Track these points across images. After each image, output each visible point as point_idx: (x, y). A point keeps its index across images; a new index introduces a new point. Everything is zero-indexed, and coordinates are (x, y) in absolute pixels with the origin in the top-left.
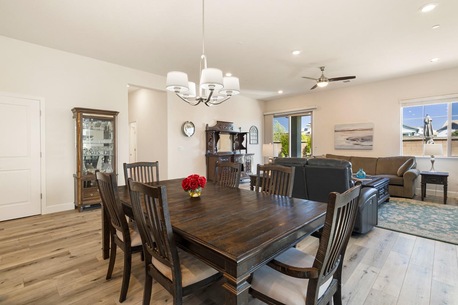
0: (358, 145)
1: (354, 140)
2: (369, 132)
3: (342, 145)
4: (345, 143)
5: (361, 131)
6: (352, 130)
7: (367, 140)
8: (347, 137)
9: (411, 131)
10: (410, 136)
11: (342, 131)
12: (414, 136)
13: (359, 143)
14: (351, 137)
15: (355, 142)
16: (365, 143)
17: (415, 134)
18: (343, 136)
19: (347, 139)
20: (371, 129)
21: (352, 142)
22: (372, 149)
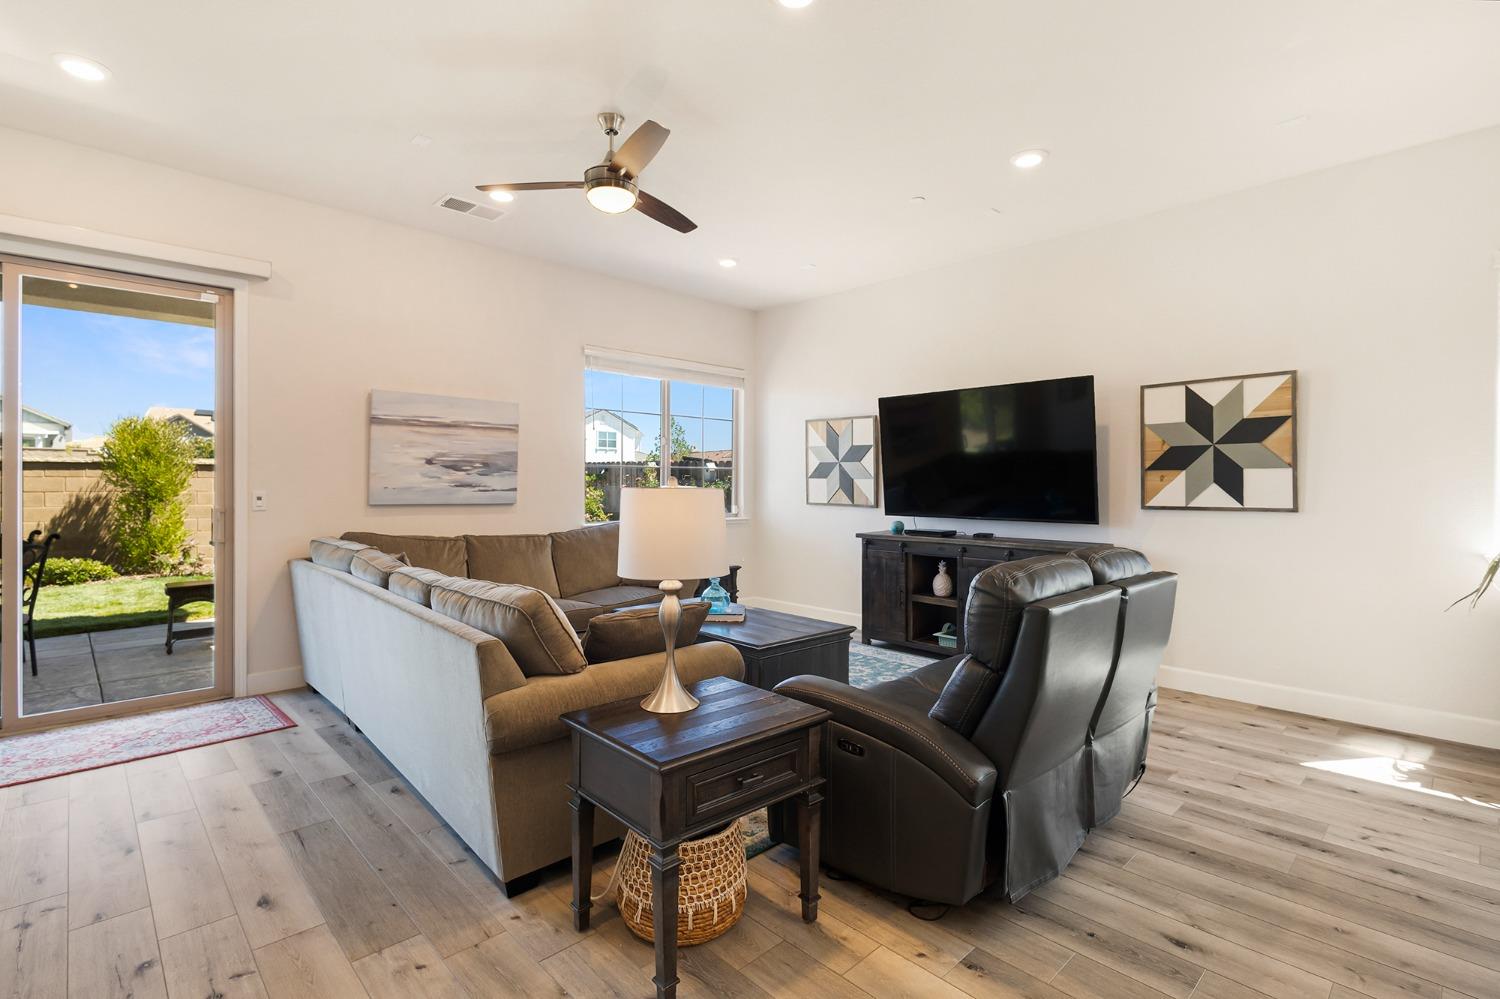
0: (469, 485)
1: (454, 467)
2: (505, 435)
3: (408, 489)
4: (418, 480)
5: (481, 432)
6: (448, 421)
7: (500, 470)
8: (429, 453)
9: (45, 431)
10: (40, 445)
11: (407, 423)
12: (54, 447)
13: (474, 478)
14: (443, 455)
15: (460, 476)
16: (494, 481)
17: (56, 441)
18: (411, 444)
19: (429, 462)
20: (513, 429)
21: (449, 474)
22: (511, 504)
